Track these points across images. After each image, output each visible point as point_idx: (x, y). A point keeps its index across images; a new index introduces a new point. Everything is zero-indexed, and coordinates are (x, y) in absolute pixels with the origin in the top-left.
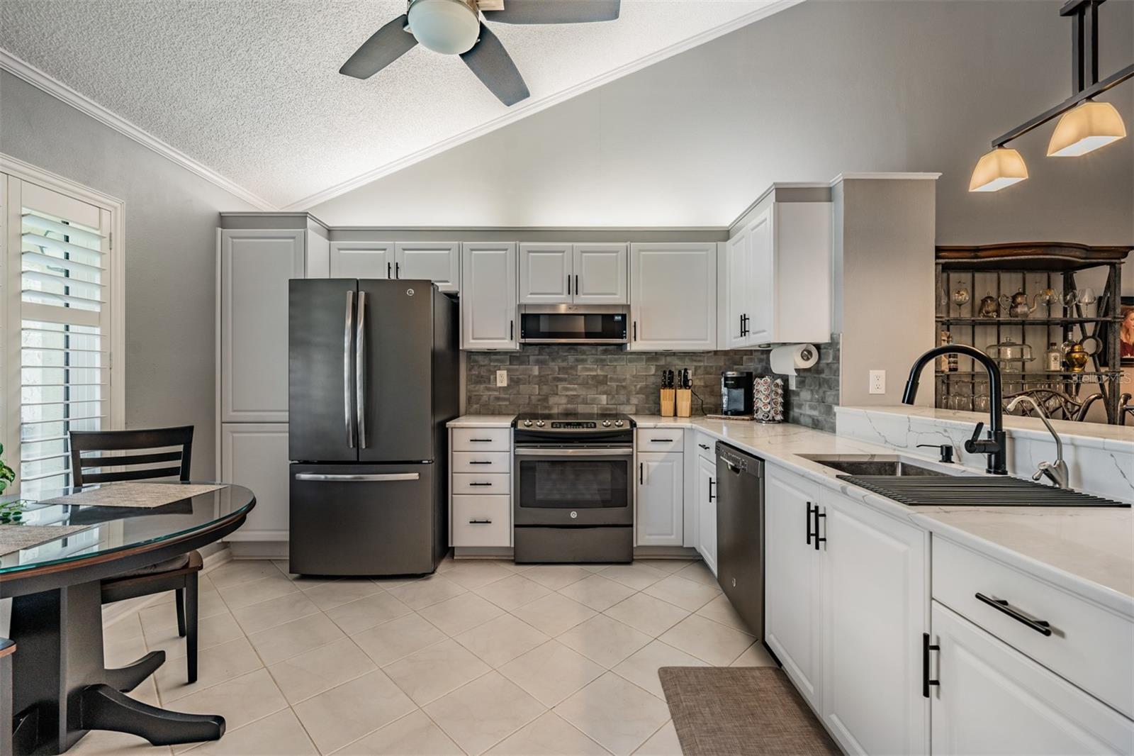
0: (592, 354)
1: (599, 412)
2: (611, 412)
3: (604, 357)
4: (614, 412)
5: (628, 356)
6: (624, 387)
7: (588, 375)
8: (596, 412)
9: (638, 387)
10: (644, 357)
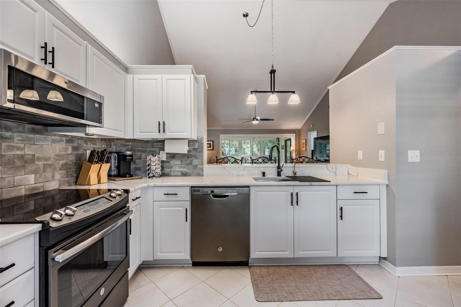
0: (19, 132)
1: (27, 193)
2: (39, 191)
3: (32, 136)
4: (41, 190)
5: (52, 137)
6: (50, 165)
7: (14, 155)
8: (24, 194)
9: (61, 164)
10: (64, 138)
